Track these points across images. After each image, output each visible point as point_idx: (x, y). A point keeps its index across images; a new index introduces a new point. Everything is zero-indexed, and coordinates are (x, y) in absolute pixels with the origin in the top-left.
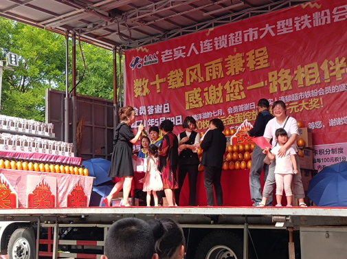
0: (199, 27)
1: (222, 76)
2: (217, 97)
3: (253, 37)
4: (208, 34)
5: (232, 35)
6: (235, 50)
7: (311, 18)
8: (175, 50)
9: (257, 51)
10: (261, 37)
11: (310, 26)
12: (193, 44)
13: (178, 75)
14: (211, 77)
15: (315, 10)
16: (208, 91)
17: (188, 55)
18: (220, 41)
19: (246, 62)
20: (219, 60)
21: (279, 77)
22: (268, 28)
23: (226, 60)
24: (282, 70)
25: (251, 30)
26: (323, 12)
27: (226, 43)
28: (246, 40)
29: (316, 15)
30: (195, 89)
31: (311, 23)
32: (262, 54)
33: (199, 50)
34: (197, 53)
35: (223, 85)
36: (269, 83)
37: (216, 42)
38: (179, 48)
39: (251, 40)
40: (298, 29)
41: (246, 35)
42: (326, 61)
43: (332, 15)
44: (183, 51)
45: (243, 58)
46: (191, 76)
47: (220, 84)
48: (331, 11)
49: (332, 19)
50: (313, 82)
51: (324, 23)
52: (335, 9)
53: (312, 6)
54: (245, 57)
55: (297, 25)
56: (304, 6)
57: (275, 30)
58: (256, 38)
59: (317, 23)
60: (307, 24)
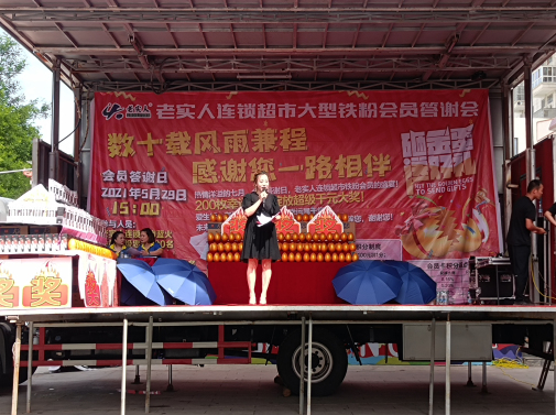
0: (216, 86)
1: (247, 151)
2: (239, 175)
3: (290, 113)
4: (229, 98)
5: (262, 105)
6: (266, 123)
7: (357, 108)
8: (178, 106)
9: (294, 131)
10: (300, 116)
11: (355, 116)
12: (207, 105)
13: (181, 139)
14: (231, 150)
15: (362, 100)
16: (226, 165)
17: (200, 117)
18: (246, 110)
19: (279, 141)
20: (243, 132)
21: (317, 164)
22: (308, 108)
23: (253, 133)
24: (322, 157)
25: (287, 105)
26: (370, 105)
27: (254, 113)
28: (281, 115)
29: (362, 106)
30: (207, 160)
31: (357, 113)
32: (299, 135)
33: (216, 114)
34: (212, 117)
35: (247, 161)
36: (305, 168)
37: (241, 110)
38: (186, 105)
39: (287, 116)
40: (342, 116)
41: (280, 110)
42: (370, 156)
43: (379, 109)
44: (191, 110)
45: (275, 135)
46: (202, 143)
47: (243, 160)
48: (378, 106)
49: (379, 114)
50: (354, 174)
51: (370, 116)
52: (383, 105)
53: (359, 96)
54: (278, 134)
55: (342, 112)
56: (350, 93)
57: (316, 111)
58: (293, 115)
59: (362, 114)
60: (352, 112)
